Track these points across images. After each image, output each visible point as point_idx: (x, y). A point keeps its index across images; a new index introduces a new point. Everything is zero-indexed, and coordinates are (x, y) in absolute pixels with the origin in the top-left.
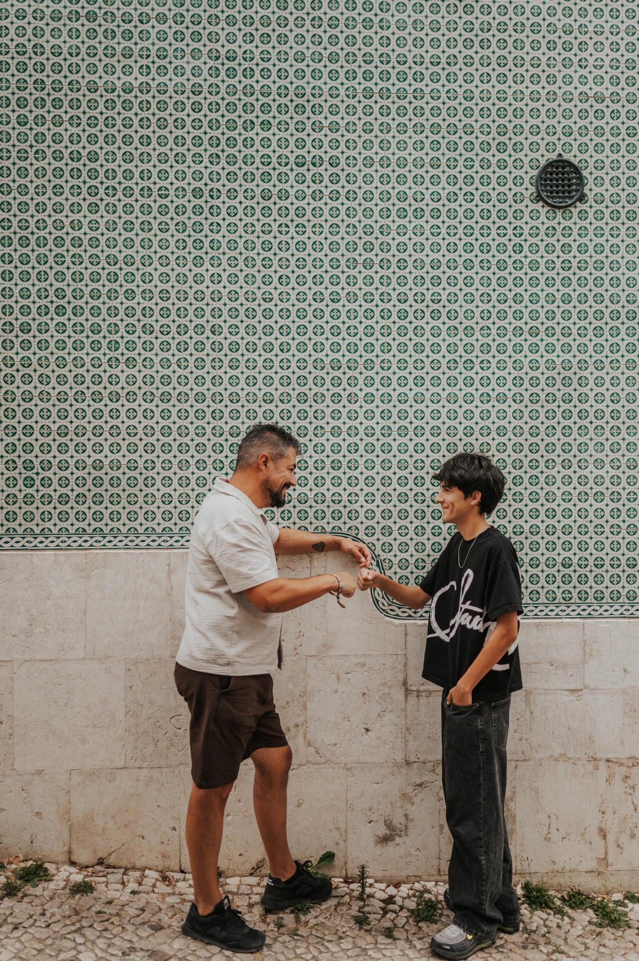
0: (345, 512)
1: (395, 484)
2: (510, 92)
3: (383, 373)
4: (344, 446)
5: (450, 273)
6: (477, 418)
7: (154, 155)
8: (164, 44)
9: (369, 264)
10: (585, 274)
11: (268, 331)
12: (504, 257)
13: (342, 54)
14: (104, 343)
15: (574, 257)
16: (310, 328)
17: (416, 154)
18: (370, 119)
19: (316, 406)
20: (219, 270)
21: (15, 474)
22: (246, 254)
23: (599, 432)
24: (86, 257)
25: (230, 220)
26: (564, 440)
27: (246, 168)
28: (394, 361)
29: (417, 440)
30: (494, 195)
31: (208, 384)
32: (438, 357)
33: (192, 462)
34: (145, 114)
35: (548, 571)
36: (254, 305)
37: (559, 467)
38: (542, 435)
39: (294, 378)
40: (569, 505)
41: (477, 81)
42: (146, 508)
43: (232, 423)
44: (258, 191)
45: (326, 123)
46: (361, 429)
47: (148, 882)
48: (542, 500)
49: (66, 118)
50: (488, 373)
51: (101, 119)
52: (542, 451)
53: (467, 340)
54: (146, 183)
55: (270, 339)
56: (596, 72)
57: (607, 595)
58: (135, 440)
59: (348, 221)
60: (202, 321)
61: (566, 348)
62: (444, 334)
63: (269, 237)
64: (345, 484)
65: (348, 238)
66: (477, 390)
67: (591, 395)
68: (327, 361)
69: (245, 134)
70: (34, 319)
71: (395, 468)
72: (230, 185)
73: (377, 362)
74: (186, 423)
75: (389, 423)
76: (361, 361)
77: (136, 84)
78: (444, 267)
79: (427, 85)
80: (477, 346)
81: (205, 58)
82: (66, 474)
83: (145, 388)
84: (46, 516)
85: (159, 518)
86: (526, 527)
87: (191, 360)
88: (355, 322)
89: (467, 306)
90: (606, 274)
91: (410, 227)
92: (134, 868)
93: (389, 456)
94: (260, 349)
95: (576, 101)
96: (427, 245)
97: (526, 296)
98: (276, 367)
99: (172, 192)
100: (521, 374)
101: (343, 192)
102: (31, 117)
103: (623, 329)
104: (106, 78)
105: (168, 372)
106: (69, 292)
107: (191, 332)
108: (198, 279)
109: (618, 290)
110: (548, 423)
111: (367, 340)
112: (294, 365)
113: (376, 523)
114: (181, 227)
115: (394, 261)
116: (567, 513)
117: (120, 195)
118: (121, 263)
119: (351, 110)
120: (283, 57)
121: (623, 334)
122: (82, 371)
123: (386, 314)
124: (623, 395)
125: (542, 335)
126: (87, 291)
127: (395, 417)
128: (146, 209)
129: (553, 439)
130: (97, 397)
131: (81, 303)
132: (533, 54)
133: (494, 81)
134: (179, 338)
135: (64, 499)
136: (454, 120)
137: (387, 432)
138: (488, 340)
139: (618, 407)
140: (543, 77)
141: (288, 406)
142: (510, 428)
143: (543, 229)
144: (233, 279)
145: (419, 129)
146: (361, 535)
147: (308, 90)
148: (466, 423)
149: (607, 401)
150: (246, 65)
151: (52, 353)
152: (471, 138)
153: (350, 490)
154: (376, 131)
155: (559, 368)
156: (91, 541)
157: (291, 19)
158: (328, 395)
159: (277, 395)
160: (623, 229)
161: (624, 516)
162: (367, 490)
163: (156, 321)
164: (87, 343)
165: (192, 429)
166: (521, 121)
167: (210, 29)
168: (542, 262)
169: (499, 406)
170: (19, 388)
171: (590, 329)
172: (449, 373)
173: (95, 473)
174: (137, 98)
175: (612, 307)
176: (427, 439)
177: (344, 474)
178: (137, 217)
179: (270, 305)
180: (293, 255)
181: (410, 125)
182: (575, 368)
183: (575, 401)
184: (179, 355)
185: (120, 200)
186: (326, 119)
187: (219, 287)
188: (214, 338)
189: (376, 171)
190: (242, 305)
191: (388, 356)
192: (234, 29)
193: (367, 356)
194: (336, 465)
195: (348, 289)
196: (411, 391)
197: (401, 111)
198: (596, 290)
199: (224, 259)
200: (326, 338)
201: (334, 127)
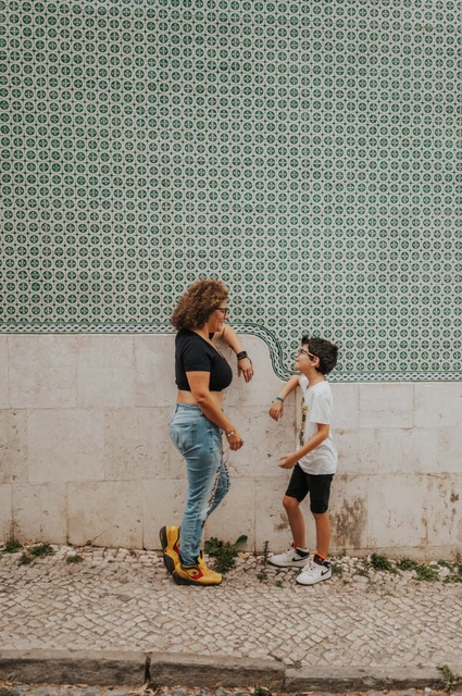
0: (255, 310)
1: (288, 291)
2: (368, 22)
3: (281, 215)
4: (254, 264)
5: (326, 146)
6: (344, 246)
7: (121, 59)
9: (271, 139)
11: (202, 184)
12: (364, 136)
14: (88, 191)
15: (412, 138)
16: (231, 183)
17: (303, 63)
18: (272, 38)
19: (235, 237)
20: (167, 141)
21: (26, 281)
22: (186, 130)
23: (427, 257)
24: (74, 130)
25: (175, 106)
26: (403, 262)
27: (186, 70)
28: (289, 207)
29: (303, 261)
30: (357, 93)
31: (160, 220)
32: (318, 204)
33: (150, 274)
34: (115, 30)
35: (391, 350)
36: (192, 166)
37: (399, 280)
38: (388, 258)
39: (220, 218)
40: (406, 306)
41: (346, 13)
42: (118, 305)
43: (177, 248)
44: (194, 86)
45: (241, 40)
46: (266, 253)
47: (121, 555)
48: (388, 302)
49: (58, 31)
50: (352, 216)
51: (84, 33)
52: (388, 269)
53: (338, 193)
54: (115, 79)
55: (203, 190)
56: (427, 10)
57: (430, 366)
58: (110, 258)
59: (257, 109)
60: (156, 177)
61: (405, 200)
62: (322, 189)
63: (202, 119)
64: (254, 290)
65: (257, 121)
66: (345, 228)
67: (421, 232)
68: (243, 206)
69: (185, 46)
70: (37, 173)
71: (289, 280)
72: (174, 82)
74: (145, 247)
75: (285, 249)
76: (266, 206)
77: (108, 9)
78: (323, 143)
79: (311, 16)
80: (345, 197)
82: (62, 281)
83: (116, 223)
84: (48, 311)
85: (127, 313)
86: (377, 321)
87: (149, 204)
88: (262, 180)
89: (338, 170)
90: (432, 149)
91: (300, 114)
92: (112, 547)
94: (196, 197)
95: (413, 30)
96: (311, 127)
97: (378, 164)
98: (208, 210)
99: (134, 86)
100: (375, 217)
101: (253, 89)
102: (33, 30)
103: (443, 187)
104: (87, 3)
105: (132, 212)
106: (62, 155)
107: (148, 185)
108: (153, 147)
109: (440, 161)
110: (392, 250)
111: (270, 192)
112: (219, 208)
113: (276, 317)
114: (141, 111)
115: (288, 138)
116: (404, 311)
117: (97, 87)
118: (98, 136)
119: (259, 31)
121: (443, 191)
122: (72, 210)
123: (283, 174)
124: (442, 232)
125: (389, 190)
126: (75, 154)
127: (289, 245)
128: (116, 97)
129: (396, 262)
130: (83, 228)
131: (70, 162)
133: (357, 14)
134: (140, 189)
135: (60, 299)
136: (330, 41)
137: (283, 255)
138: (353, 193)
139: (439, 240)
140: (391, 12)
141: (216, 237)
142: (367, 253)
143: (390, 117)
144: (177, 148)
145: (306, 46)
146: (266, 325)
147: (229, 17)
148: (337, 250)
149: (432, 236)
151: (51, 197)
152: (342, 53)
153: (258, 294)
154: (276, 47)
155: (400, 213)
156: (80, 328)
158: (243, 230)
159: (208, 229)
160: (444, 119)
161: (442, 313)
162: (270, 294)
163: (123, 176)
164: (75, 191)
165: (149, 251)
166: (376, 43)
168: (389, 140)
169: (360, 239)
170: (28, 221)
171: (421, 187)
172: (326, 216)
173: (82, 281)
174: (108, 18)
175: (436, 172)
176: (310, 261)
177: (254, 284)
178: (110, 103)
179: (203, 167)
180: (218, 132)
181: (300, 43)
182: (411, 214)
183: (411, 236)
184: (140, 200)
185: (98, 91)
186: (241, 37)
187: (167, 153)
188: (164, 189)
189: (277, 75)
190: (183, 166)
191: (284, 203)
193: (270, 203)
194: (249, 278)
195: (257, 156)
196: (300, 227)
197: (294, 33)
198: (425, 160)
199: (171, 134)
200: (242, 191)
201: (247, 43)
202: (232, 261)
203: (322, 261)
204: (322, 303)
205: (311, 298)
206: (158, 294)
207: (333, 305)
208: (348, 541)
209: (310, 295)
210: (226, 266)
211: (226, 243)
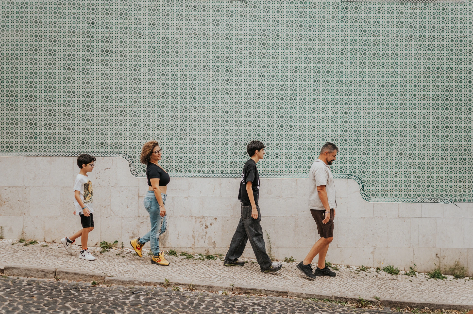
0: (123, 147)
1: (137, 140)
3: (134, 109)
4: (123, 129)
5: (153, 82)
6: (160, 121)
7: (72, 50)
8: (75, 20)
9: (130, 79)
10: (191, 82)
11: (102, 97)
12: (169, 77)
13: (123, 23)
14: (57, 100)
15: (188, 78)
16: (114, 97)
17: (144, 49)
18: (131, 40)
19: (115, 118)
20: (89, 81)
21: (32, 136)
22: (96, 76)
23: (195, 126)
24: (52, 77)
25: (92, 67)
26: (185, 128)
27: (97, 53)
29: (143, 127)
30: (166, 60)
31: (86, 112)
32: (150, 104)
33: (81, 133)
34: (69, 39)
35: (180, 164)
36: (98, 90)
37: (183, 135)
38: (179, 126)
39: (109, 110)
41: (161, 30)
42: (68, 145)
43: (92, 122)
44: (100, 59)
46: (128, 124)
48: (179, 144)
49: (48, 40)
50: (164, 109)
51: (57, 40)
52: (179, 131)
53: (158, 100)
54: (69, 57)
56: (194, 27)
57: (197, 171)
58: (65, 127)
59: (125, 67)
60: (84, 94)
61: (186, 103)
62: (151, 98)
63: (103, 72)
64: (123, 139)
65: (125, 72)
66: (160, 114)
67: (193, 115)
68: (119, 105)
69: (97, 44)
70: (38, 94)
71: (137, 135)
72: (92, 58)
75: (136, 123)
77: (67, 31)
78: (151, 80)
79: (147, 31)
80: (161, 102)
81: (86, 24)
82: (46, 136)
83: (68, 113)
85: (71, 148)
86: (174, 152)
87: (81, 105)
88: (127, 95)
89: (158, 91)
90: (197, 82)
91: (142, 69)
93: (136, 132)
94: (100, 102)
95: (189, 35)
96: (147, 74)
97: (175, 88)
98: (104, 107)
99: (76, 60)
100: (173, 109)
101: (123, 60)
102: (38, 40)
103: (202, 97)
104: (59, 29)
105: (74, 108)
106: (48, 87)
107: (81, 98)
108: (83, 83)
109: (200, 87)
110: (181, 123)
111: (130, 100)
112: (109, 106)
113: (132, 150)
114: (79, 69)
116: (186, 148)
117: (62, 60)
118: (62, 79)
119: (126, 38)
120: (107, 23)
122: (51, 108)
123: (135, 93)
124: (202, 116)
125: (179, 99)
126: (53, 86)
128: (69, 64)
129: (182, 128)
130: (55, 115)
131: (51, 89)
132: (177, 22)
133: (166, 30)
134: (78, 99)
135: (45, 143)
136: (155, 40)
137: (135, 125)
138: (164, 100)
139: (200, 119)
140: (179, 28)
141: (108, 118)
142: (170, 124)
143: (179, 70)
144: (93, 83)
145: (145, 42)
146: (128, 154)
147: (114, 32)
148: (157, 123)
149: (197, 117)
150: (97, 25)
151: (43, 103)
152: (159, 45)
154: (133, 43)
155: (184, 108)
156: (53, 154)
157: (109, 13)
158: (119, 115)
159: (104, 115)
160: (202, 70)
162: (129, 141)
163: (71, 94)
164: (52, 100)
165: (81, 124)
166: (173, 41)
167: (87, 16)
168: (179, 79)
169: (167, 118)
170: (34, 112)
171: (193, 97)
172: (153, 109)
173: (54, 136)
174: (67, 35)
175: (199, 91)
176: (146, 127)
177: (123, 137)
178: (67, 66)
179: (103, 90)
180: (110, 77)
181: (142, 42)
182: (188, 108)
183: (188, 117)
184: (78, 104)
185: (62, 62)
186: (119, 40)
187: (89, 85)
188: (87, 99)
189: (133, 54)
190: (95, 90)
191: (136, 104)
192: (94, 16)
193: (130, 104)
194: (121, 134)
195: (125, 86)
196: (142, 114)
197: (140, 38)
198: (194, 87)
199: (90, 78)
200: (119, 100)
201: (121, 42)
202: (114, 127)
203: (151, 128)
206: (84, 141)
210: (111, 129)
211: (112, 120)
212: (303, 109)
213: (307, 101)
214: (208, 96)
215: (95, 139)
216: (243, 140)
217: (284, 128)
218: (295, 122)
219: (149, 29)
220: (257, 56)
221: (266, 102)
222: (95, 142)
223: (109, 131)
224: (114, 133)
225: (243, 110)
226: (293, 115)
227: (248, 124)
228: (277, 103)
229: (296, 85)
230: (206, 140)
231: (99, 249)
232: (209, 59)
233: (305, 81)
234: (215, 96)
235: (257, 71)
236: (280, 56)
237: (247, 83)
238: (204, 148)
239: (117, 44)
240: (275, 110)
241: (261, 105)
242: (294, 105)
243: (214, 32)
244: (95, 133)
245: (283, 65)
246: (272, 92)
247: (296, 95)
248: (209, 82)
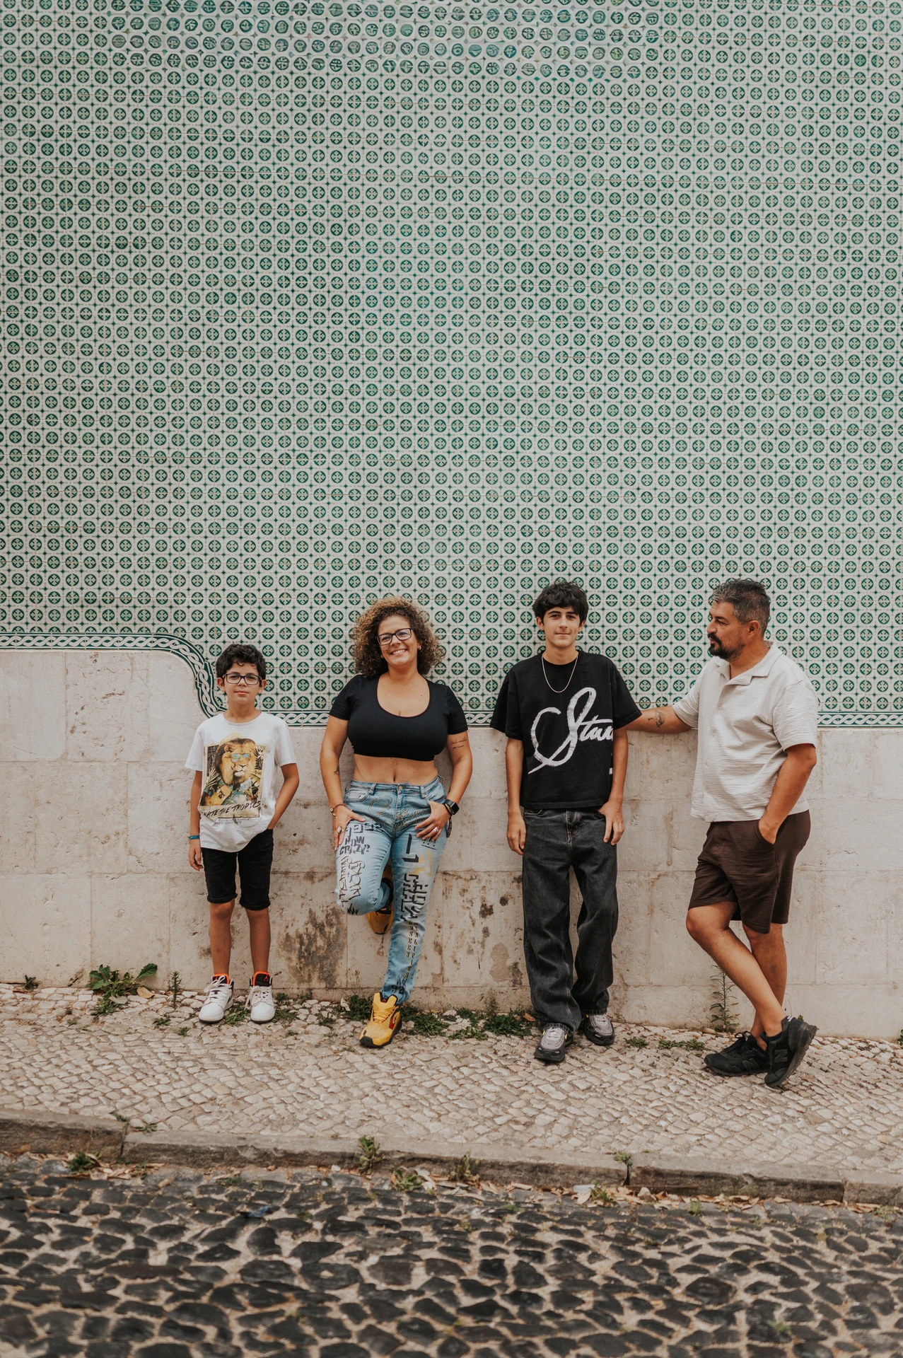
0: (171, 613)
1: (224, 584)
2: (345, 171)
3: (211, 467)
4: (170, 543)
5: (281, 362)
6: (311, 515)
9: (195, 352)
10: (425, 364)
11: (88, 421)
12: (340, 345)
13: (165, 130)
15: (414, 347)
16: (133, 419)
17: (245, 236)
18: (196, 198)
19: (139, 502)
20: (36, 357)
22: (64, 340)
23: (441, 531)
25: (46, 304)
26: (404, 539)
27: (64, 250)
28: (223, 455)
29: (247, 538)
30: (328, 280)
31: (25, 477)
32: (270, 450)
33: (8, 558)
36: (73, 394)
37: (398, 568)
38: (381, 534)
41: (310, 158)
43: (50, 518)
44: (76, 274)
45: (148, 203)
46: (188, 526)
50: (323, 468)
52: (381, 551)
53: (300, 433)
55: (91, 430)
56: (437, 150)
60: (18, 411)
61: (406, 443)
62: (276, 427)
63: (89, 323)
64: (171, 583)
65: (173, 325)
66: (311, 487)
67: (433, 492)
68: (151, 453)
69: (63, 214)
71: (224, 567)
72: (46, 268)
73: (205, 455)
76: (188, 454)
78: (275, 356)
79: (256, 163)
80: (311, 439)
81: (19, 134)
88: (181, 413)
89: (300, 398)
90: (448, 365)
91: (239, 313)
93: (218, 555)
94: (80, 441)
95: (415, 181)
96: (258, 332)
97: (363, 387)
98: (97, 460)
100: (359, 469)
101: (167, 276)
103: (466, 423)
107: (6, 422)
108: (14, 366)
109: (461, 382)
110: (386, 521)
111: (193, 432)
112: (116, 457)
113: (204, 624)
115: (222, 349)
119: (175, 189)
120: (102, 132)
121: (466, 429)
123: (214, 405)
124: (466, 493)
125: (381, 429)
127: (224, 514)
129: (392, 539)
132: (370, 130)
133: (327, 159)
136: (286, 201)
137: (215, 529)
138: (323, 434)
139: (461, 505)
140: (381, 154)
141: (110, 501)
142: (346, 526)
143: (380, 316)
144: (51, 366)
145: (248, 209)
146: (189, 637)
147: (130, 168)
148: (299, 521)
149: (450, 499)
150: (64, 141)
152: (304, 219)
153: (176, 589)
154: (202, 212)
155: (398, 464)
157: (111, 92)
158: (153, 490)
159: (98, 489)
161: (467, 620)
162: (194, 589)
165: (7, 524)
166: (357, 202)
167: (25, 103)
168: (380, 352)
169: (335, 503)
171: (432, 423)
172: (281, 468)
175: (455, 400)
176: (258, 537)
177: (170, 573)
179: (90, 395)
180: (114, 342)
181: (238, 205)
182: (415, 464)
183: (415, 499)
186: (148, 198)
187: (36, 375)
188: (30, 428)
189: (203, 254)
190: (60, 393)
191: (216, 449)
192: (50, 104)
193: (194, 449)
194: (161, 564)
195: (174, 378)
196: (241, 486)
197: (229, 190)
198: (437, 382)
199: (41, 346)
200: (150, 430)
201: (157, 207)
202: (134, 537)
203: (276, 538)
204: (277, 602)
205: (259, 595)
206: (21, 588)
207: (294, 607)
208: (315, 976)
209: (259, 591)
210: (126, 546)
211: (126, 510)
212: (844, 467)
213: (861, 439)
214: (489, 417)
215: (63, 583)
216: (620, 586)
217: (775, 541)
218: (817, 515)
219: (265, 155)
220: (675, 263)
221: (707, 443)
222: (63, 595)
223: (116, 554)
224: (134, 560)
225: (622, 472)
226: (810, 490)
227: (638, 524)
228: (750, 446)
229: (820, 377)
230: (484, 586)
231: (87, 999)
232: (495, 276)
233: (854, 361)
234: (518, 418)
235: (675, 321)
236: (762, 262)
237: (639, 368)
238: (475, 616)
239: (143, 216)
240: (741, 472)
241: (690, 455)
242: (811, 455)
243: (512, 169)
244: (62, 559)
245: (772, 298)
246: (730, 403)
247: (819, 413)
248: (495, 365)
